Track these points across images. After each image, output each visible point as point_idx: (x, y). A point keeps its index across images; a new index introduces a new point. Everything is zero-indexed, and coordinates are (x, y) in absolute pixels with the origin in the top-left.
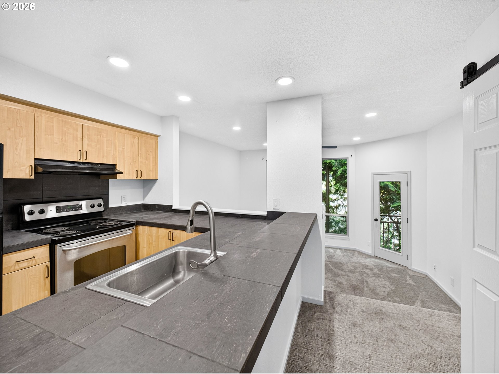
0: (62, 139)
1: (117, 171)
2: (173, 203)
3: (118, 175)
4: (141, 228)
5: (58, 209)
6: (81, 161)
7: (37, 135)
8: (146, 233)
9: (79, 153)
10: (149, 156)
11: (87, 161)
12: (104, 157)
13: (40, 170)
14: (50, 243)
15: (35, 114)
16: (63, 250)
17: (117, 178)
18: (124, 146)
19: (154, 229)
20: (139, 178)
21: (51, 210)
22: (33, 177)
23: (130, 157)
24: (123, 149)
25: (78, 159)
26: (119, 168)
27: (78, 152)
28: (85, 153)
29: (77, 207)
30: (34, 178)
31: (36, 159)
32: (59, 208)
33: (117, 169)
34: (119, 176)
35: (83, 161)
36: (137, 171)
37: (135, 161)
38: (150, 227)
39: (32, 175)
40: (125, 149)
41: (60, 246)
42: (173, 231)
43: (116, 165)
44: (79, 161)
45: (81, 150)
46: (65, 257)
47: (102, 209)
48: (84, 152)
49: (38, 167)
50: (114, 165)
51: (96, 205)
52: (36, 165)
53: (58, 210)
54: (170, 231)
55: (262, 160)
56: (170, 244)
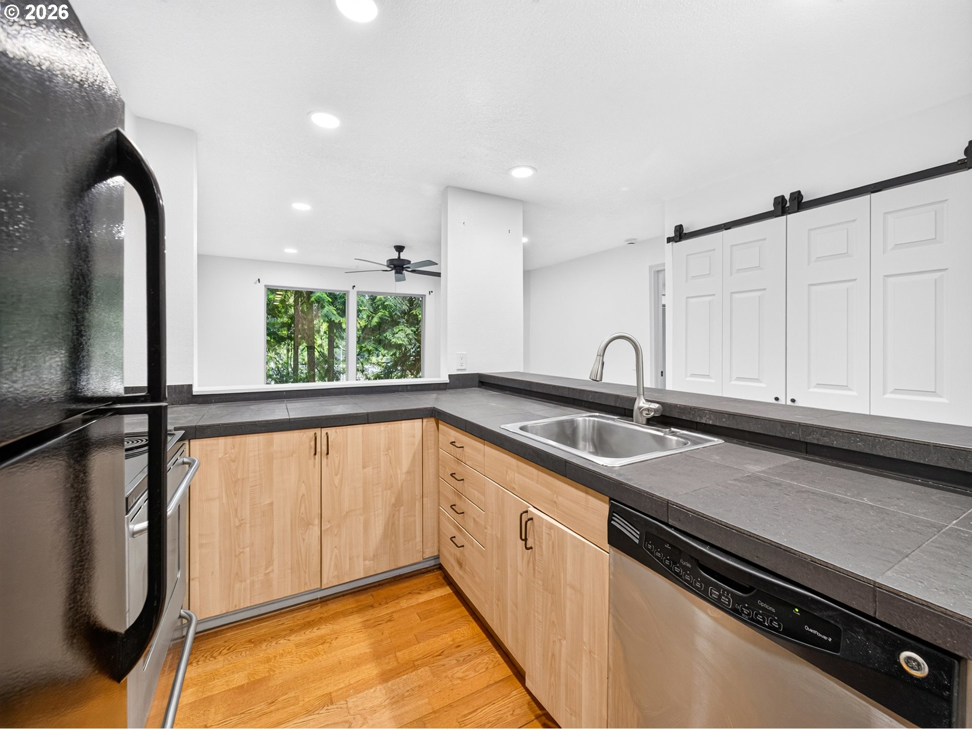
2: (192, 378)
4: (195, 448)
8: (221, 455)
19: (254, 440)
54: (315, 433)
55: (255, 283)
56: (314, 466)
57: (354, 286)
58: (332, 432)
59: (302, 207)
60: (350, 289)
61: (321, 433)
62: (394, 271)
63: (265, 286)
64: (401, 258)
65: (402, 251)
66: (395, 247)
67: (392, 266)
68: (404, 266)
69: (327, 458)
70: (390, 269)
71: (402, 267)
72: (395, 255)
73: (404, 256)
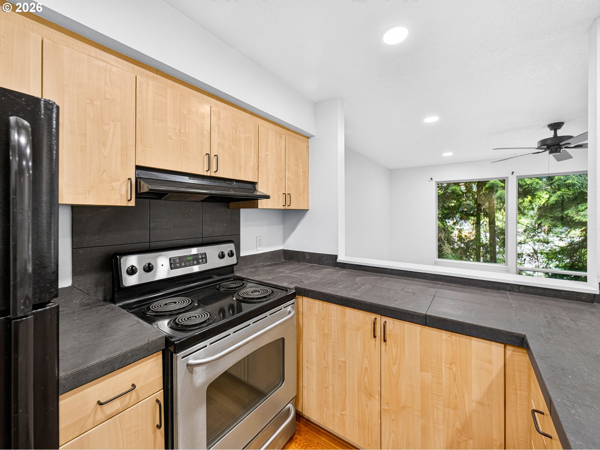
0: (180, 130)
1: (258, 194)
2: (338, 251)
3: (260, 201)
4: (305, 302)
5: (172, 261)
6: (208, 174)
7: (139, 119)
8: (317, 312)
9: (206, 158)
10: (298, 169)
11: (217, 175)
12: (241, 168)
13: (145, 188)
14: (164, 348)
15: (136, 76)
16: (188, 365)
17: (259, 208)
18: (267, 150)
19: (334, 308)
20: (287, 207)
21: (162, 265)
22: (132, 203)
23: (275, 170)
24: (266, 155)
25: (205, 171)
26: (261, 189)
27: (204, 156)
28: (215, 158)
29: (201, 259)
30: (134, 205)
31: (138, 168)
32: (174, 260)
33: (259, 190)
34: (262, 203)
35: (211, 175)
36: (283, 194)
37: (281, 177)
38: (325, 302)
39: (131, 200)
40: (268, 155)
41: (183, 358)
42: (384, 319)
43: (257, 183)
44: (206, 174)
45: (208, 154)
46: (192, 382)
47: (233, 260)
48: (213, 159)
49: (142, 182)
50: (254, 184)
51: (226, 253)
52: (138, 180)
53: (172, 263)
54: (376, 319)
55: (429, 181)
56: (375, 347)
57: (513, 172)
58: (390, 322)
59: (431, 119)
60: (509, 175)
61: (381, 320)
62: (548, 152)
63: (436, 182)
64: (558, 135)
65: (560, 128)
66: (549, 126)
67: (545, 147)
68: (562, 143)
69: (386, 345)
70: (544, 150)
71: (559, 145)
72: (550, 134)
73: (560, 133)
